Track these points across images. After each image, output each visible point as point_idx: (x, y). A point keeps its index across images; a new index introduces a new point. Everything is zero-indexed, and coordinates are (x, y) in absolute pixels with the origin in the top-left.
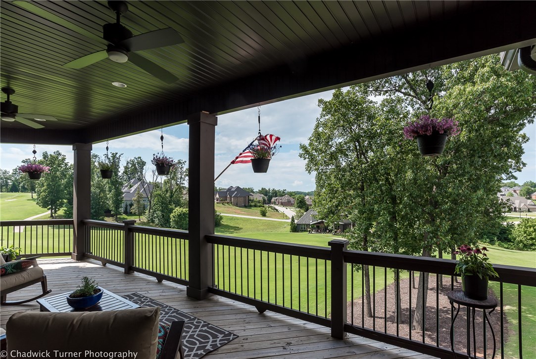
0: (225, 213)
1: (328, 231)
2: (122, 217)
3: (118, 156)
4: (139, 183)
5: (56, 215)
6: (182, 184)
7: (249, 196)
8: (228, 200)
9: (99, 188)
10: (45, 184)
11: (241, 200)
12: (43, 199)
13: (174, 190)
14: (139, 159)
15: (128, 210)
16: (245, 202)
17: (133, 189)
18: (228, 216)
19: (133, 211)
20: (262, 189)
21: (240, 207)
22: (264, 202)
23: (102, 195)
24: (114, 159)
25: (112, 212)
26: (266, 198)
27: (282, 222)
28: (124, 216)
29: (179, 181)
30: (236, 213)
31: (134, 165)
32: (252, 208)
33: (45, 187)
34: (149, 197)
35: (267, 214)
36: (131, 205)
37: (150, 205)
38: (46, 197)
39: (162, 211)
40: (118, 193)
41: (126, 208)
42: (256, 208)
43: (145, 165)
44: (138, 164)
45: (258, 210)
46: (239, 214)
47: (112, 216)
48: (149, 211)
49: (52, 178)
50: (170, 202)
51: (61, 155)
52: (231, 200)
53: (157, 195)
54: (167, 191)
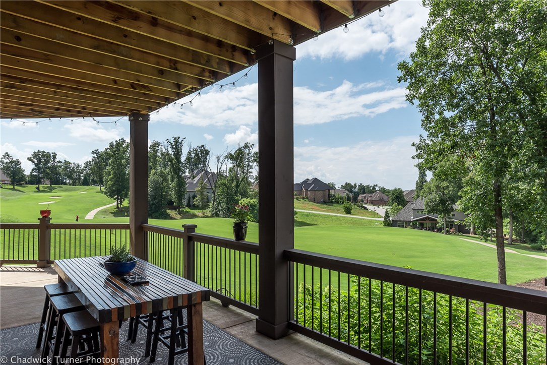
0: (300, 209)
1: (436, 230)
2: (185, 210)
3: (180, 140)
4: (203, 173)
5: (122, 206)
6: (250, 172)
7: (329, 190)
8: (304, 195)
9: (162, 176)
10: (112, 173)
11: (319, 194)
12: (110, 188)
13: (240, 179)
14: (203, 148)
15: (191, 203)
16: (324, 196)
17: (196, 179)
18: (303, 212)
19: (196, 203)
20: (346, 184)
21: (318, 203)
22: (349, 199)
23: (165, 184)
24: (176, 144)
25: (175, 204)
26: (351, 195)
27: (372, 220)
28: (187, 209)
29: (246, 169)
30: (312, 209)
31: (197, 155)
32: (334, 205)
33: (111, 176)
34: (213, 187)
35: (352, 211)
36: (194, 197)
37: (214, 197)
38: (113, 186)
39: (227, 203)
40: (181, 183)
41: (189, 201)
42: (338, 205)
43: (208, 154)
44: (201, 154)
45: (341, 207)
46: (317, 210)
47: (175, 208)
48: (213, 203)
49: (117, 166)
50: (235, 193)
51: (125, 142)
52: (307, 194)
53: (222, 184)
54: (233, 180)
